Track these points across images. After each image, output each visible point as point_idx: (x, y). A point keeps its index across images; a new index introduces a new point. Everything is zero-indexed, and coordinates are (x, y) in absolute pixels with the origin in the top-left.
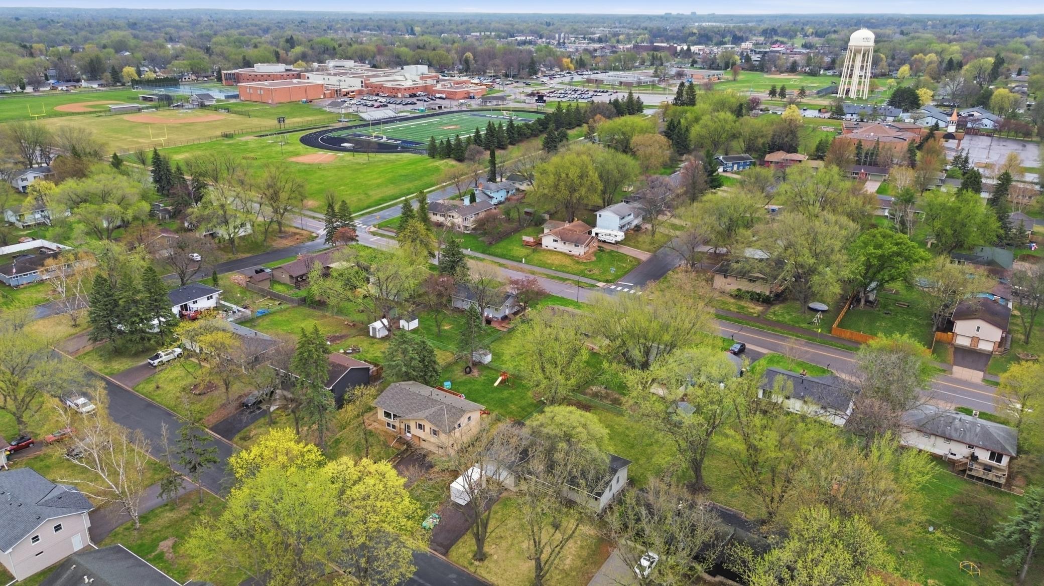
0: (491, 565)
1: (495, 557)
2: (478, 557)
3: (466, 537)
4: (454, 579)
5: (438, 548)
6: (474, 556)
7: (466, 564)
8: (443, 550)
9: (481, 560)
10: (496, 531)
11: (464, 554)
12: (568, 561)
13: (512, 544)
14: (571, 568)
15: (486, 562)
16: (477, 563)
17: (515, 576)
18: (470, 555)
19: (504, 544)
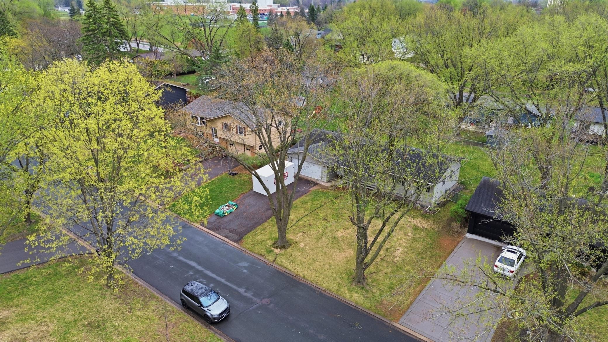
0: (297, 254)
1: (302, 245)
2: (279, 243)
3: (266, 224)
4: (245, 268)
5: (230, 234)
6: (275, 243)
7: (263, 251)
8: (236, 237)
9: (283, 247)
10: (305, 219)
11: (262, 241)
12: (398, 253)
13: (324, 233)
14: (403, 261)
15: (289, 250)
16: (277, 251)
17: (327, 266)
18: (270, 243)
19: (313, 232)
